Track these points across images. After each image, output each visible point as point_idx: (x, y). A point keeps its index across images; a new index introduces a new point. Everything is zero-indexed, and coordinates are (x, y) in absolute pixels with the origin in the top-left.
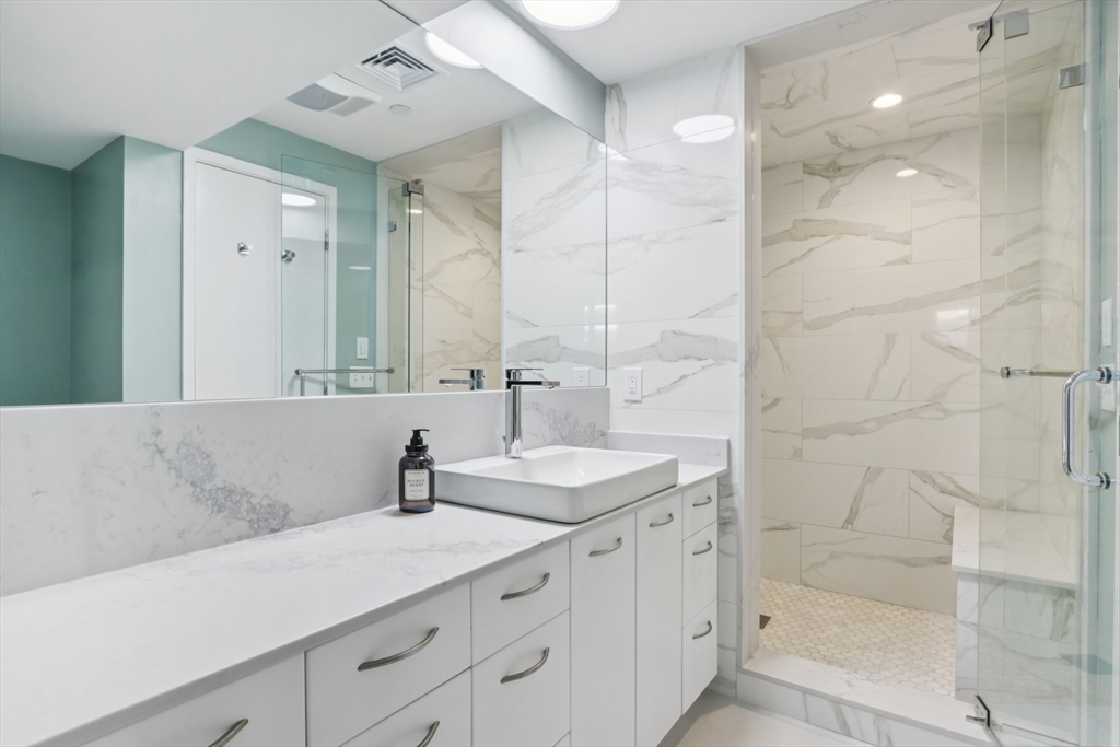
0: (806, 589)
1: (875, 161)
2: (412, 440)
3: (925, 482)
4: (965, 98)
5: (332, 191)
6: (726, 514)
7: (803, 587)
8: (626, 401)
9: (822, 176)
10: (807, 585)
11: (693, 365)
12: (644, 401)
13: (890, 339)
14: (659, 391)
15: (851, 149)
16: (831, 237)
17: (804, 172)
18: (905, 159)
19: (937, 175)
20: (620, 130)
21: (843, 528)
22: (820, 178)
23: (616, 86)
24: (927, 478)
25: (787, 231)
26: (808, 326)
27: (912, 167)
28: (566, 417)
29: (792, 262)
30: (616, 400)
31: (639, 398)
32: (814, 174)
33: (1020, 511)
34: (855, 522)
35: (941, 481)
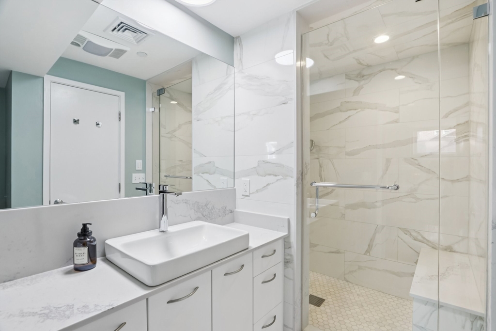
0: (347, 283)
1: (381, 71)
2: (81, 229)
3: (406, 234)
4: (424, 36)
5: (122, 94)
6: (288, 257)
7: (345, 282)
8: (243, 195)
9: (354, 80)
10: (347, 281)
11: (271, 179)
12: (251, 195)
13: (388, 161)
14: (257, 191)
15: (369, 66)
16: (360, 110)
17: (346, 78)
18: (396, 70)
19: (412, 78)
20: (240, 59)
21: (365, 254)
22: (354, 81)
23: (238, 37)
24: (407, 231)
25: (338, 107)
26: (348, 154)
27: (400, 74)
28: (206, 205)
29: (340, 123)
30: (239, 195)
31: (248, 194)
32: (350, 79)
33: (458, 252)
34: (371, 252)
35: (414, 234)
